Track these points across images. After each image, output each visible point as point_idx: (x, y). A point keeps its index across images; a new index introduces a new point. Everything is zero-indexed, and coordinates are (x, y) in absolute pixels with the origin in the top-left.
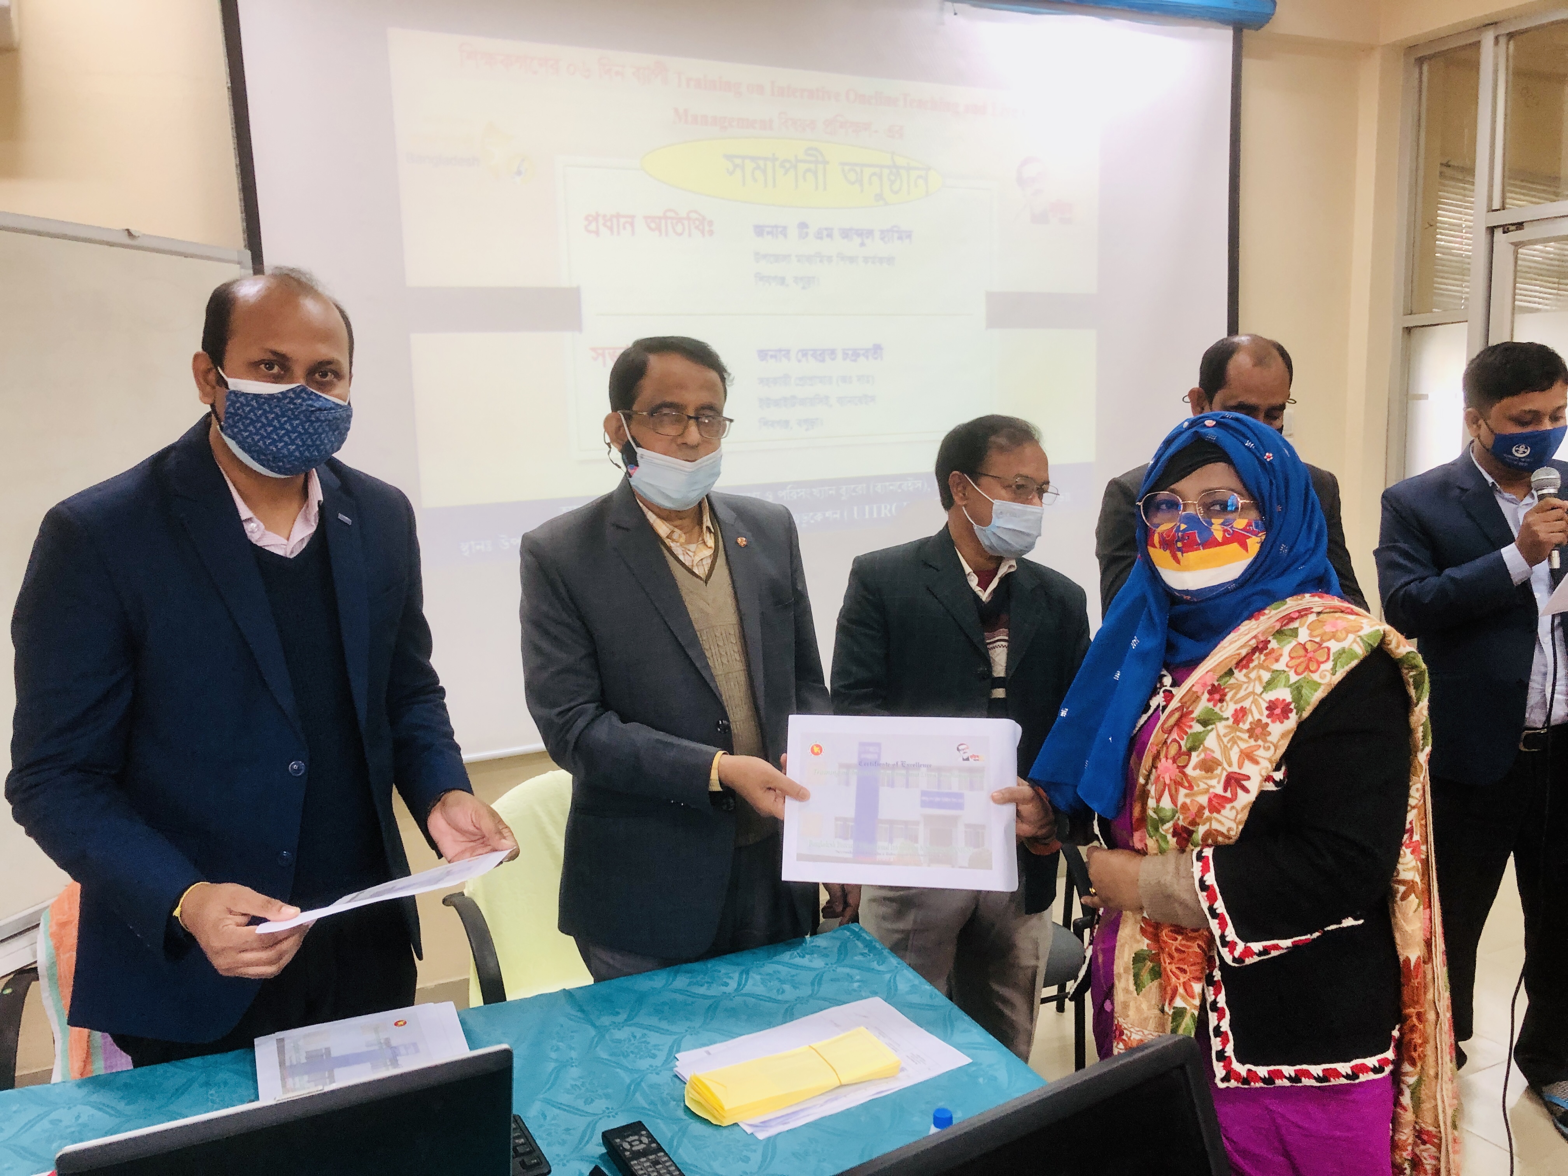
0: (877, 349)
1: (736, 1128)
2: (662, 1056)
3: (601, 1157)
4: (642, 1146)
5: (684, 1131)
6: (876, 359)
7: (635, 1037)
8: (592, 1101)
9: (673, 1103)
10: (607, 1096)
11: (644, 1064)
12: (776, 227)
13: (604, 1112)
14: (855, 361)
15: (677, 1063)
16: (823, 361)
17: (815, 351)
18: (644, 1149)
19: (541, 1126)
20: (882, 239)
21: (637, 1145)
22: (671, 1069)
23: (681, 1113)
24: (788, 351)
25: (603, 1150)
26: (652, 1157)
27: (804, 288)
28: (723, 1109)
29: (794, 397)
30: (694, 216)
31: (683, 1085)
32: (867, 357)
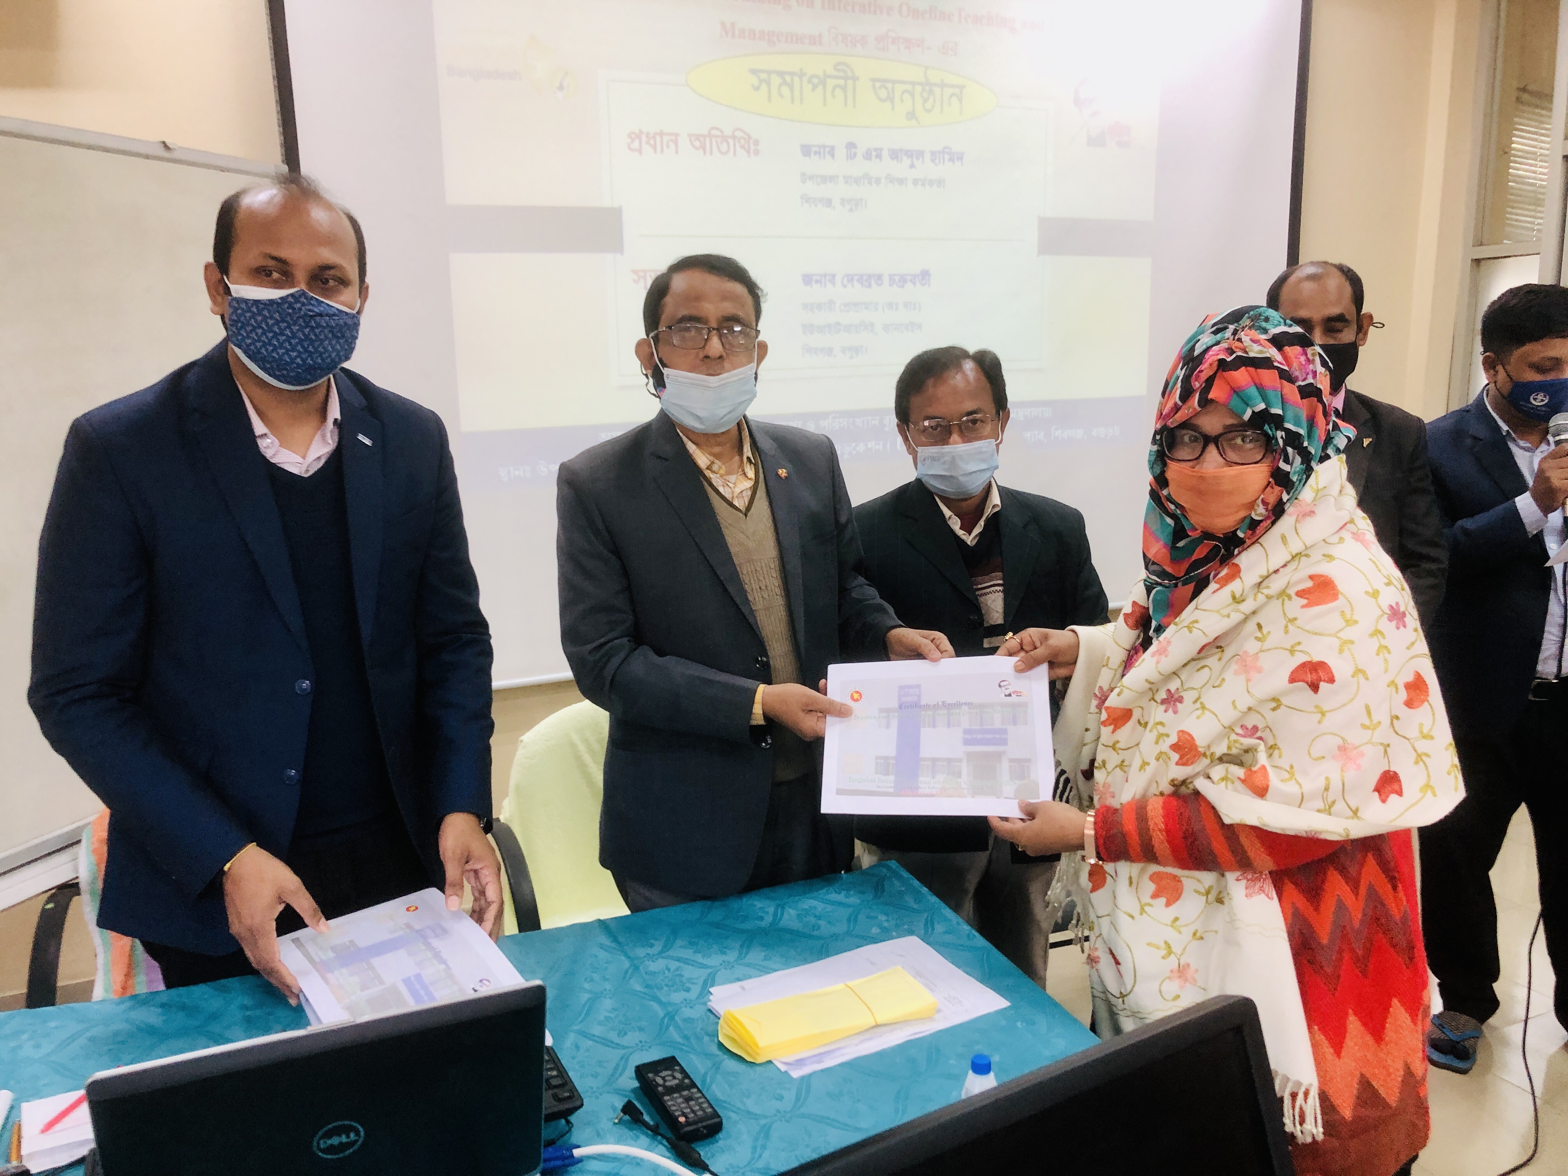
0: (925, 275)
1: (770, 1066)
2: (695, 990)
3: (634, 1091)
4: (676, 1082)
5: (717, 1066)
6: (923, 285)
7: (669, 970)
8: (625, 1034)
9: (706, 1038)
10: (641, 1029)
11: (677, 997)
12: (824, 146)
13: (637, 1045)
14: (903, 287)
15: (711, 997)
16: (870, 286)
17: (861, 276)
18: (677, 1085)
19: (573, 1058)
20: (933, 161)
21: (670, 1081)
22: (705, 1004)
23: (714, 1049)
24: (834, 276)
25: (636, 1084)
26: (685, 1093)
27: (851, 210)
28: (757, 1046)
29: (838, 324)
30: (738, 134)
31: (717, 1020)
32: (914, 284)
